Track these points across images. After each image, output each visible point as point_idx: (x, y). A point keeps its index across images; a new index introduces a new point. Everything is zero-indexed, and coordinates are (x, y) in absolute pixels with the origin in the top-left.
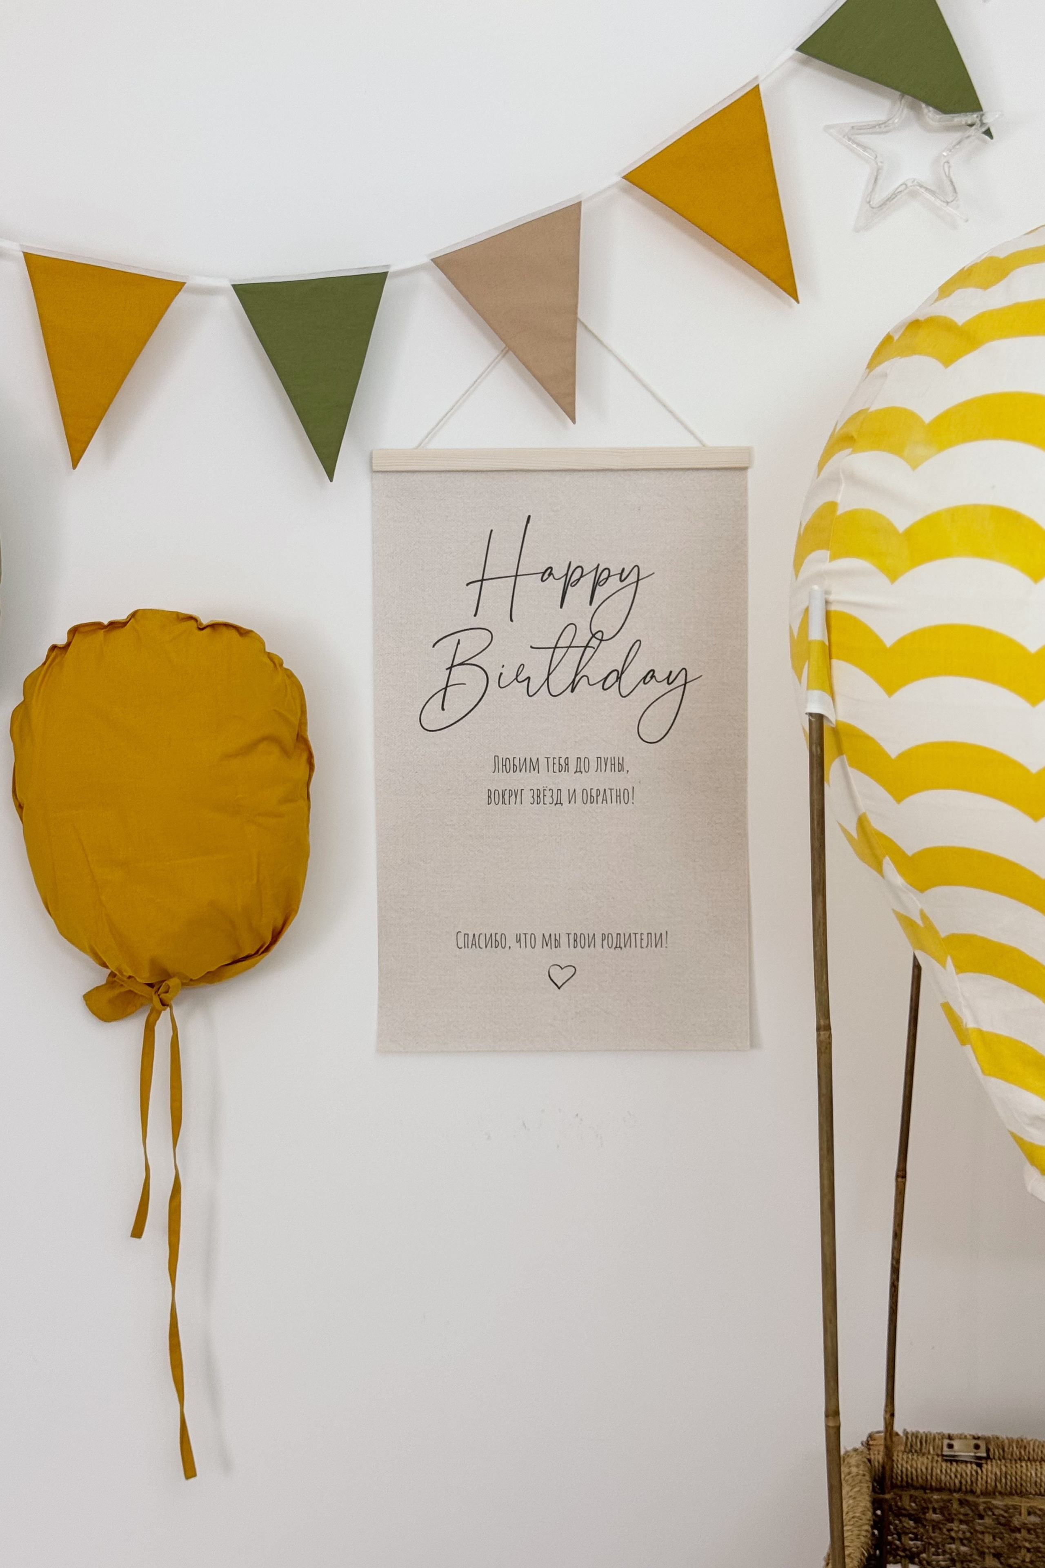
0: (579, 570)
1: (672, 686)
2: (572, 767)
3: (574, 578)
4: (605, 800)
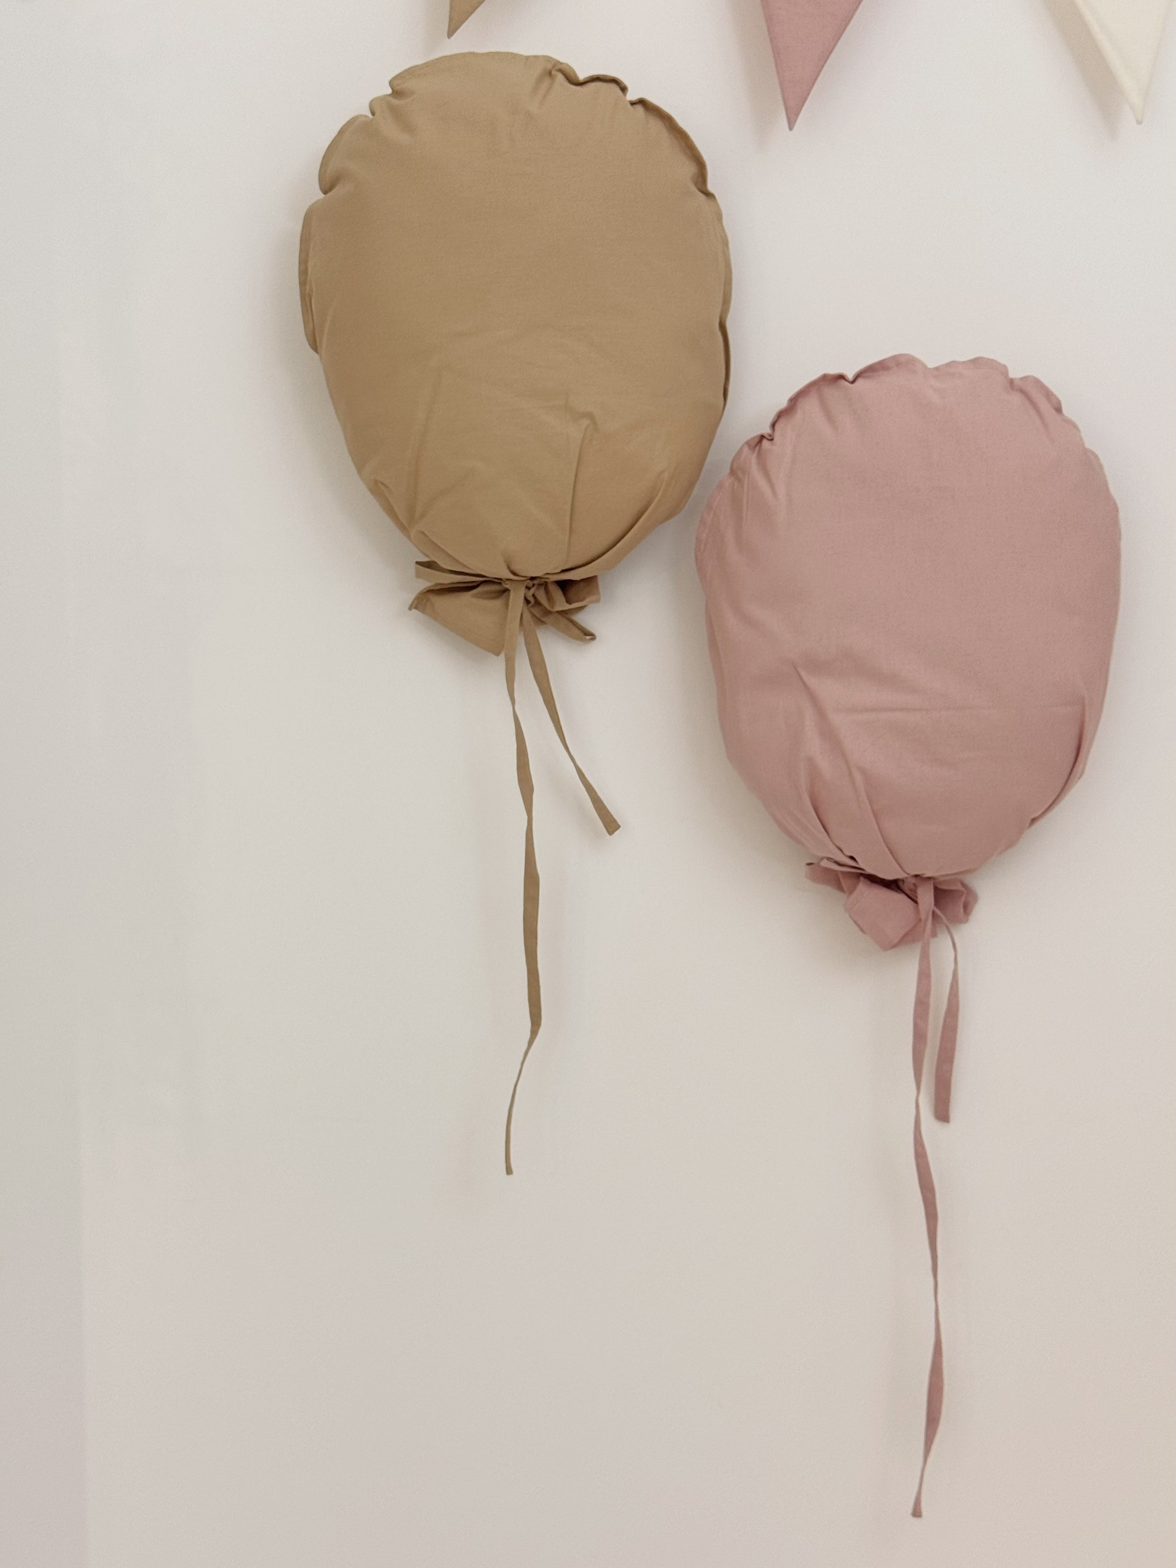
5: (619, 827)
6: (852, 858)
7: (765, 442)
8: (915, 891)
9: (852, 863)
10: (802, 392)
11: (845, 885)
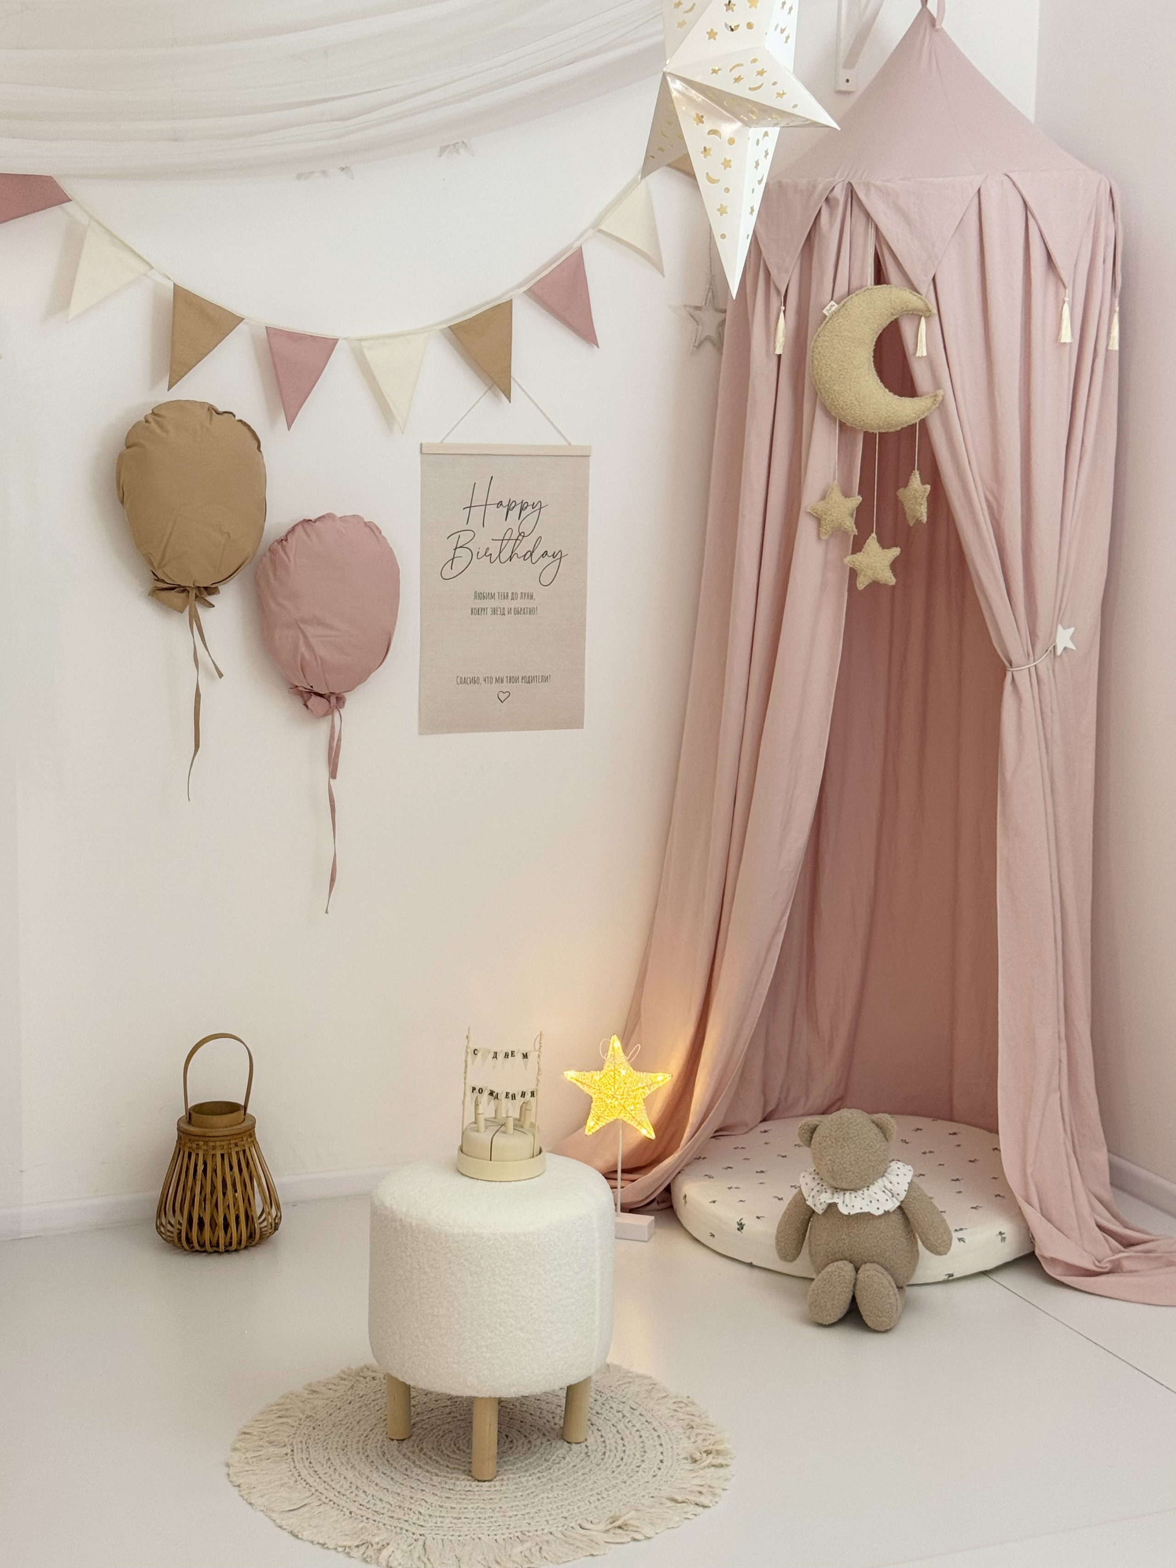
0: (514, 503)
1: (555, 559)
2: (510, 595)
3: (511, 507)
4: (524, 613)
5: (223, 676)
6: (312, 687)
7: (284, 541)
8: (330, 697)
9: (311, 688)
10: (297, 525)
11: (305, 696)
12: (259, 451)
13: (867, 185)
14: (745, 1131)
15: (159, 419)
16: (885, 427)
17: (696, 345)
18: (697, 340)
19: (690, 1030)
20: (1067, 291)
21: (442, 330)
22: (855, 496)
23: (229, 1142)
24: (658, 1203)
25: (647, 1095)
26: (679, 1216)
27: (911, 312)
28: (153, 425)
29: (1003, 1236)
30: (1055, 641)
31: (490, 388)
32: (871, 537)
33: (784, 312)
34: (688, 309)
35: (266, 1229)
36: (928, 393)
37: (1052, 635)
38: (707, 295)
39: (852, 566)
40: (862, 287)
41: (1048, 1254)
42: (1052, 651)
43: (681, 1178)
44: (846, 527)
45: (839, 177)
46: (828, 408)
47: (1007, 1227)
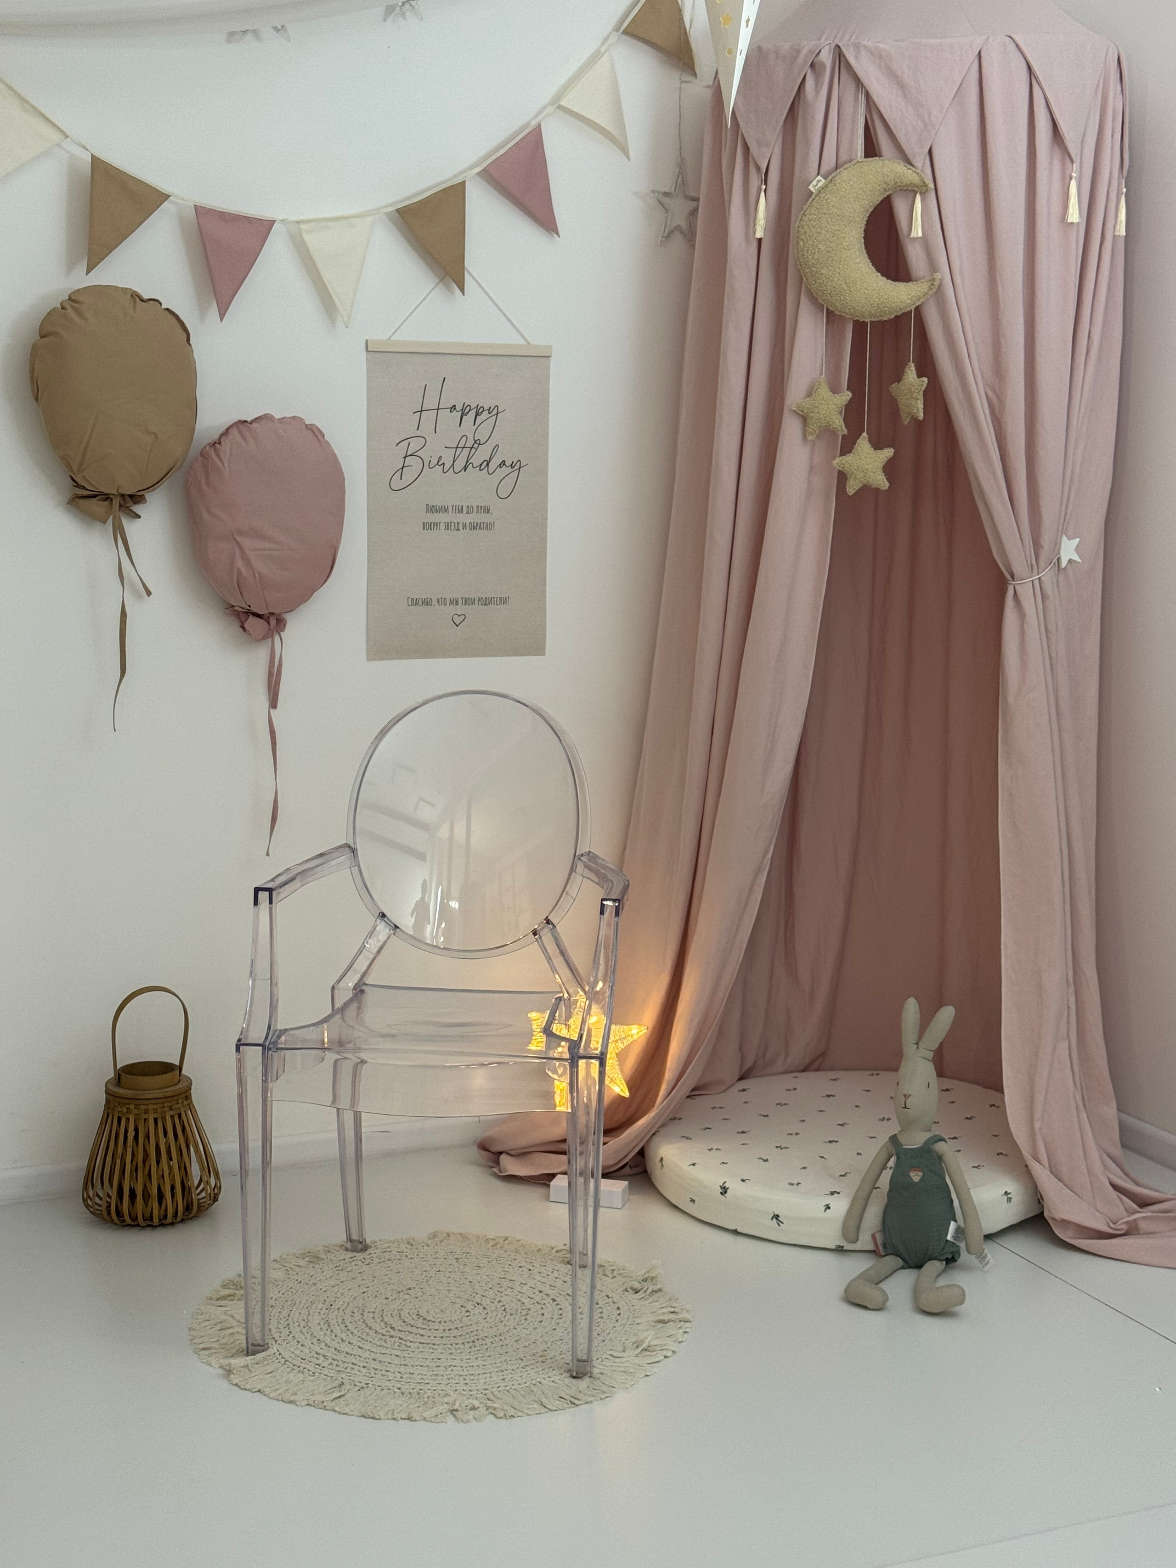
0: (469, 407)
1: (513, 469)
2: (465, 511)
3: (466, 411)
4: (480, 528)
5: (151, 593)
6: (249, 606)
7: (217, 445)
8: (269, 618)
9: (249, 608)
10: (231, 426)
11: (242, 617)
12: (190, 345)
13: (857, 47)
14: (722, 1090)
15: (76, 305)
16: (878, 315)
17: (665, 235)
18: (667, 229)
19: (664, 981)
20: (1074, 165)
21: (387, 214)
22: (843, 392)
23: (162, 1105)
24: (631, 1167)
25: (620, 1049)
26: (653, 1180)
27: (905, 188)
28: (70, 311)
29: (1009, 1196)
30: (1059, 553)
31: (442, 280)
32: (861, 437)
33: (765, 191)
34: (656, 195)
35: (204, 1200)
36: (923, 278)
37: (1057, 546)
38: (677, 181)
39: (841, 469)
40: (851, 161)
41: (1059, 1216)
42: (1056, 563)
43: (656, 1139)
44: (835, 426)
45: (826, 40)
46: (814, 295)
47: (1012, 1186)
